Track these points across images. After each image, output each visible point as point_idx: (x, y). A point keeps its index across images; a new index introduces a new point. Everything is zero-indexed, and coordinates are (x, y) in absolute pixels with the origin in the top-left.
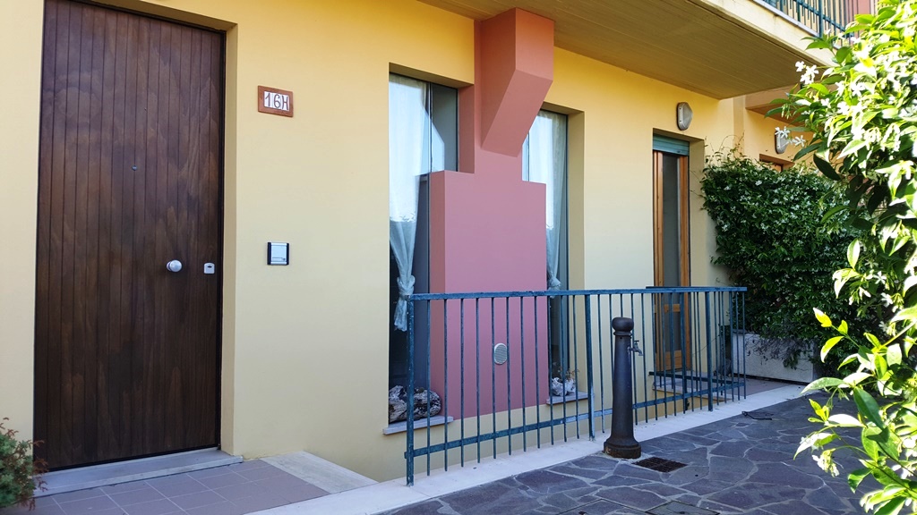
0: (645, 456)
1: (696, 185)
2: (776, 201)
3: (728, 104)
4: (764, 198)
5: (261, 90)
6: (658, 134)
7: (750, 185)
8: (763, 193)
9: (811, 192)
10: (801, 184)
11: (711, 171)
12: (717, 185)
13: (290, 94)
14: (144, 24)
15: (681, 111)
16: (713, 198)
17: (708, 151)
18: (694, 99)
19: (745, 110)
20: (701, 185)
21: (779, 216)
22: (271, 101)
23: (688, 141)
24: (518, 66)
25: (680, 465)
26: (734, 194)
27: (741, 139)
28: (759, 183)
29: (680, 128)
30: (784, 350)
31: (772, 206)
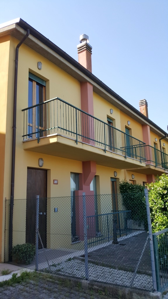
0: (119, 244)
1: (118, 188)
2: (134, 192)
3: (123, 170)
4: (132, 191)
5: (54, 180)
6: (111, 178)
7: (129, 188)
8: (131, 190)
9: (141, 190)
10: (139, 188)
11: (121, 185)
12: (122, 188)
13: (57, 180)
14: (37, 170)
15: (115, 173)
16: (122, 191)
17: (120, 180)
18: (117, 170)
19: (126, 171)
20: (119, 188)
21: (135, 195)
22: (56, 182)
23: (116, 178)
24: (91, 171)
25: (125, 245)
26: (126, 190)
27: (126, 177)
28: (130, 188)
29: (115, 176)
30: (138, 223)
31: (133, 193)
